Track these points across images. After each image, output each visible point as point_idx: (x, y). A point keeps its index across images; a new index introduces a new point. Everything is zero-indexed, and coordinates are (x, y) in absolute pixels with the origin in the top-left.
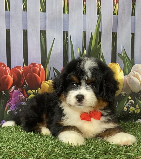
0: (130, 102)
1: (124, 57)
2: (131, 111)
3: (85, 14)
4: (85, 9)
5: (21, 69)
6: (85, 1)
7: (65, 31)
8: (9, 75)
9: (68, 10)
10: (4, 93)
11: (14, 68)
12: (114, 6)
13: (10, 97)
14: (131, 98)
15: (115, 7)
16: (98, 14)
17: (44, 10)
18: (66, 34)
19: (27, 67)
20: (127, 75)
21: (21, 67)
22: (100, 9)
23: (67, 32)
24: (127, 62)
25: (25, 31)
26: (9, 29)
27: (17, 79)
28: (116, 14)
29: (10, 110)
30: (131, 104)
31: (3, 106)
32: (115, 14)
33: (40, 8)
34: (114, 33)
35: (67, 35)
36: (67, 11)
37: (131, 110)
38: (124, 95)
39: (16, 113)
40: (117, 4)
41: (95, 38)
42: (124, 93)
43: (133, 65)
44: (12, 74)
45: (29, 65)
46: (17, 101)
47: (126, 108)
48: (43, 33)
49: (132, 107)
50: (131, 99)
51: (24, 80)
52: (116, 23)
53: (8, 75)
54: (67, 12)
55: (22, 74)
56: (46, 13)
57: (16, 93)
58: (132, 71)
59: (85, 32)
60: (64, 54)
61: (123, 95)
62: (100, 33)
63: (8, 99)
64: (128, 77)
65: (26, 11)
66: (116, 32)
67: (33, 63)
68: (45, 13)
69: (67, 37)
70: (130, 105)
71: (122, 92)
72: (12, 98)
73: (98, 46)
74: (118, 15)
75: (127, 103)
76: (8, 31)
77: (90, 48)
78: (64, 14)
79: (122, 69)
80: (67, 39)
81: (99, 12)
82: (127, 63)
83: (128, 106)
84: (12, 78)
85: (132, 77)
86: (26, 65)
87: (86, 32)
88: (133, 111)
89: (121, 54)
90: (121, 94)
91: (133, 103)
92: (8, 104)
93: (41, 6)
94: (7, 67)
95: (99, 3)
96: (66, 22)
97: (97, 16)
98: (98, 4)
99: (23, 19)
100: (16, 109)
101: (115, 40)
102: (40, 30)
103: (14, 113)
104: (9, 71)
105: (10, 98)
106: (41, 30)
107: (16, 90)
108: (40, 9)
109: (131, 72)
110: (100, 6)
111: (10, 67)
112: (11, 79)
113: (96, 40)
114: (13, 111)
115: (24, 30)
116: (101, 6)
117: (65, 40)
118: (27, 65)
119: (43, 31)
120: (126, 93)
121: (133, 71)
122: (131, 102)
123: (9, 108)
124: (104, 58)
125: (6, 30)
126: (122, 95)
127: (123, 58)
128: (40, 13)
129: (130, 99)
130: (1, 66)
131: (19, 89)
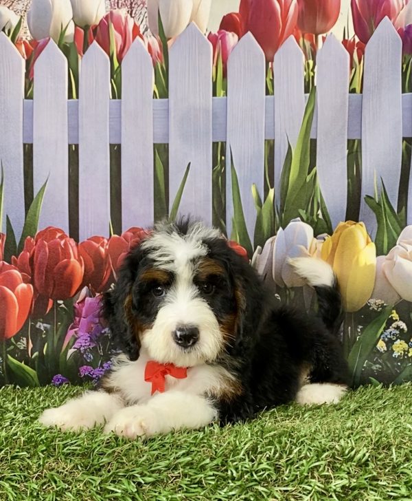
0: (395, 328)
1: (379, 204)
2: (398, 352)
3: (273, 94)
4: (272, 81)
5: (104, 242)
6: (272, 61)
7: (218, 143)
8: (75, 258)
9: (225, 88)
10: (63, 306)
11: (86, 240)
12: (351, 68)
13: (75, 316)
14: (397, 316)
15: (354, 70)
16: (306, 91)
17: (163, 92)
18: (219, 150)
19: (119, 239)
20: (386, 255)
21: (103, 238)
22: (313, 77)
23: (222, 143)
24: (386, 217)
25: (116, 148)
26: (76, 143)
27: (93, 269)
28: (358, 90)
29: (75, 348)
30: (398, 332)
31: (58, 336)
32: (353, 91)
33: (154, 87)
34: (354, 141)
35: (223, 153)
36: (223, 90)
37: (398, 349)
38: (378, 308)
39: (90, 358)
40: (360, 62)
41: (299, 157)
42: (379, 302)
43: (402, 228)
44: (81, 258)
45: (123, 233)
46: (92, 326)
47: (383, 342)
48: (162, 150)
49: (401, 340)
50: (398, 319)
51: (109, 271)
52: (356, 114)
53: (72, 259)
54: (222, 92)
55: (107, 255)
56: (168, 101)
57: (90, 304)
58: (399, 244)
59: (272, 142)
60: (215, 202)
61: (376, 309)
62: (314, 142)
63: (72, 320)
64: (387, 259)
65: (120, 97)
66: (359, 138)
67: (134, 228)
68: (167, 99)
69: (223, 158)
70: (393, 335)
71: (372, 301)
72: (80, 316)
73: (308, 178)
74: (361, 92)
75: (385, 329)
76: (74, 149)
77: (285, 184)
78: (214, 98)
79: (371, 238)
80: (223, 164)
81: (309, 87)
82: (386, 220)
83: (390, 339)
84: (81, 266)
85: (400, 260)
86: (117, 234)
87: (274, 140)
88: (404, 351)
89: (373, 197)
90: (370, 306)
91: (403, 329)
92: (71, 333)
93: (156, 83)
94: (68, 238)
95: (311, 62)
96: (220, 119)
97: (306, 97)
98: (308, 64)
99: (110, 118)
100: (91, 347)
101: (357, 158)
102: (154, 144)
103: (85, 356)
104: (75, 249)
105: (76, 318)
106: (156, 142)
107: (91, 297)
108: (154, 92)
109: (397, 246)
110: (313, 70)
111: (77, 240)
112: (80, 270)
113: (302, 161)
114: (82, 352)
115: (112, 146)
116: (315, 70)
117: (218, 167)
118: (120, 234)
119: (160, 145)
120: (383, 302)
121: (401, 244)
122: (398, 328)
123: (74, 344)
124: (325, 207)
125: (70, 146)
126: (371, 308)
127: (376, 208)
128: (154, 102)
129: (396, 320)
130: (55, 238)
131: (97, 294)
